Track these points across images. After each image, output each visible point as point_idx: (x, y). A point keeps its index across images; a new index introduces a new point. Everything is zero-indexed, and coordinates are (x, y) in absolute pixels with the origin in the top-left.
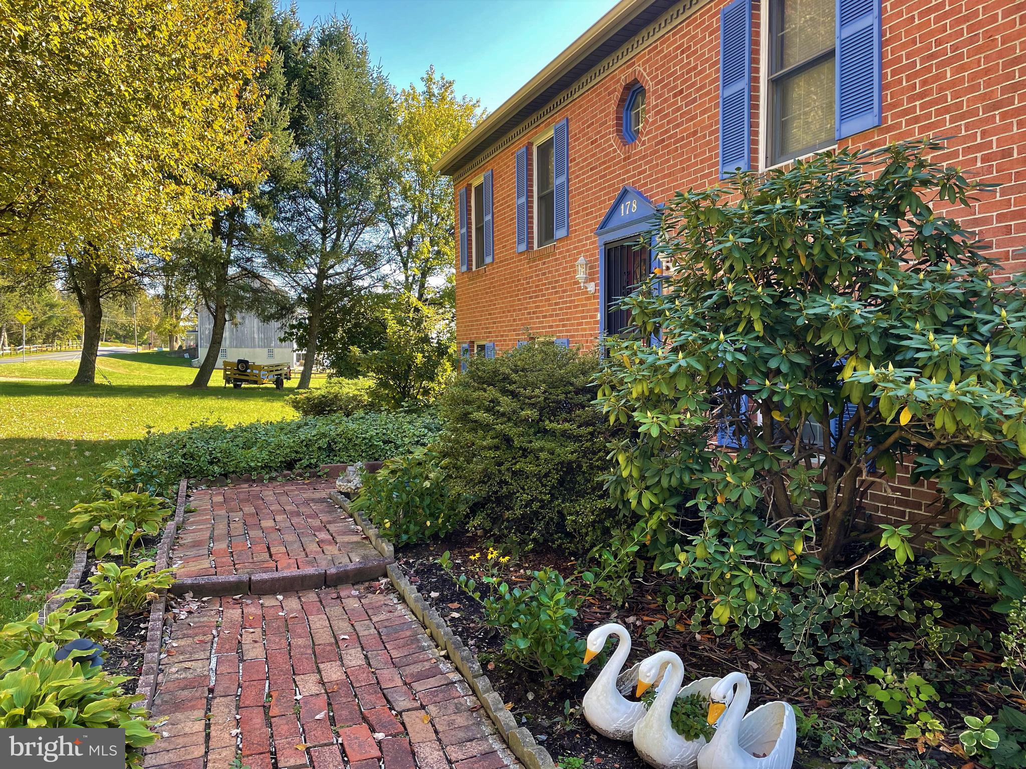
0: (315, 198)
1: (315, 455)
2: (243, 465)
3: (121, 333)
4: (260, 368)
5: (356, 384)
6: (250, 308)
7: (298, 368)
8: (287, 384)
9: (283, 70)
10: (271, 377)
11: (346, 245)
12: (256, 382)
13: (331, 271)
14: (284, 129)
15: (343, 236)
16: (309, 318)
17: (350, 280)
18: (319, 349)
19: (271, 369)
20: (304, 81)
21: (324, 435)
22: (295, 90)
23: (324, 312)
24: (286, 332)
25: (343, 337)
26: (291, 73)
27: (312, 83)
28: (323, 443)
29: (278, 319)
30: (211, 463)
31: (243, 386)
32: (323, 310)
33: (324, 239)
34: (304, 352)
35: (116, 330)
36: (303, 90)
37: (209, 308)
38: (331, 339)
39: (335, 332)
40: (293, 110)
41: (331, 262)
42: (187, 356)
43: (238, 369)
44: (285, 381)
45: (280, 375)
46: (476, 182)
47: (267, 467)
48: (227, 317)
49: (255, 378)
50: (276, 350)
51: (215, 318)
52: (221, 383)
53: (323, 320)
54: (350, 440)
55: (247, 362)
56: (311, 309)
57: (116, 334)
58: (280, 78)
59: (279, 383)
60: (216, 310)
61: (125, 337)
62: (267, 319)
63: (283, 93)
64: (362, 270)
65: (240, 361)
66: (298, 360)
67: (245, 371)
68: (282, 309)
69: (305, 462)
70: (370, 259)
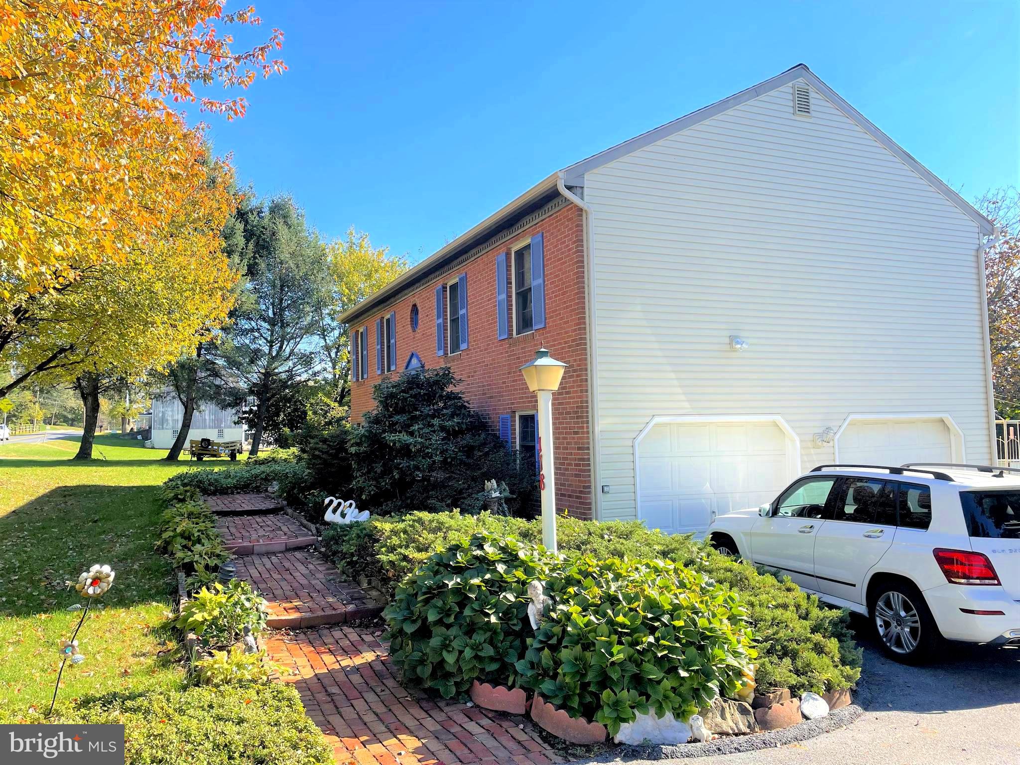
0: (264, 320)
1: (259, 481)
2: (225, 486)
3: (70, 416)
4: (219, 445)
5: (288, 452)
6: (212, 399)
7: (247, 447)
8: (239, 457)
9: (243, 234)
10: (227, 451)
11: (288, 350)
12: (215, 456)
13: (276, 371)
14: (243, 275)
15: (286, 343)
16: (258, 406)
17: (291, 377)
18: (265, 429)
19: (227, 445)
20: (258, 239)
21: (263, 472)
22: (251, 246)
23: (269, 401)
24: (239, 417)
25: (284, 420)
26: (249, 235)
27: (264, 240)
28: (263, 476)
29: (233, 407)
30: (209, 485)
31: (204, 459)
32: (269, 399)
33: (271, 346)
34: (253, 432)
35: (65, 413)
36: (257, 244)
37: (181, 399)
38: (274, 421)
39: (278, 416)
40: (250, 259)
41: (276, 364)
42: (139, 437)
43: (202, 446)
44: (237, 454)
45: (234, 450)
46: (361, 330)
47: (236, 487)
48: (195, 407)
49: (214, 453)
50: (225, 431)
51: (186, 408)
52: (188, 457)
53: (269, 407)
54: (276, 474)
55: (209, 440)
56: (260, 399)
57: (65, 417)
58: (239, 239)
59: (233, 456)
60: (187, 402)
61: (73, 420)
62: (224, 407)
63: (243, 249)
64: (299, 369)
65: (203, 440)
66: (246, 440)
67: (207, 447)
68: (237, 399)
69: (254, 485)
70: (307, 360)
